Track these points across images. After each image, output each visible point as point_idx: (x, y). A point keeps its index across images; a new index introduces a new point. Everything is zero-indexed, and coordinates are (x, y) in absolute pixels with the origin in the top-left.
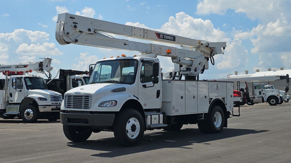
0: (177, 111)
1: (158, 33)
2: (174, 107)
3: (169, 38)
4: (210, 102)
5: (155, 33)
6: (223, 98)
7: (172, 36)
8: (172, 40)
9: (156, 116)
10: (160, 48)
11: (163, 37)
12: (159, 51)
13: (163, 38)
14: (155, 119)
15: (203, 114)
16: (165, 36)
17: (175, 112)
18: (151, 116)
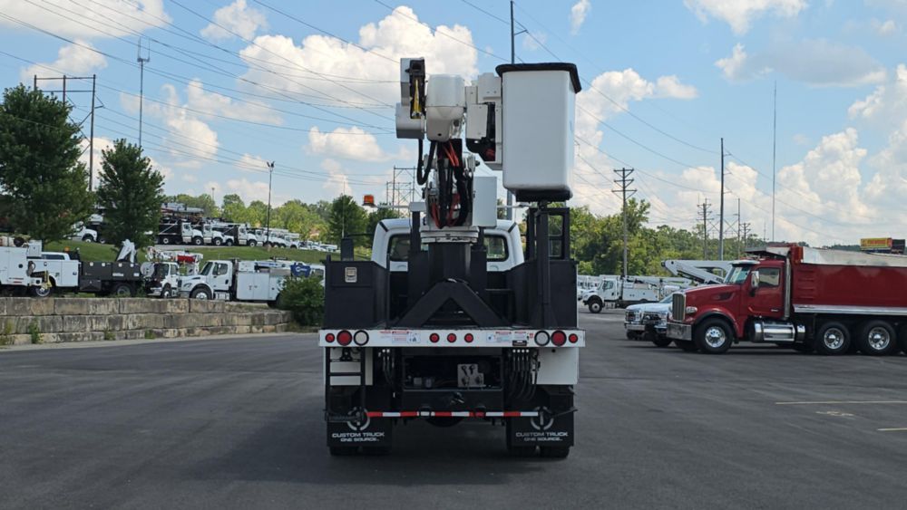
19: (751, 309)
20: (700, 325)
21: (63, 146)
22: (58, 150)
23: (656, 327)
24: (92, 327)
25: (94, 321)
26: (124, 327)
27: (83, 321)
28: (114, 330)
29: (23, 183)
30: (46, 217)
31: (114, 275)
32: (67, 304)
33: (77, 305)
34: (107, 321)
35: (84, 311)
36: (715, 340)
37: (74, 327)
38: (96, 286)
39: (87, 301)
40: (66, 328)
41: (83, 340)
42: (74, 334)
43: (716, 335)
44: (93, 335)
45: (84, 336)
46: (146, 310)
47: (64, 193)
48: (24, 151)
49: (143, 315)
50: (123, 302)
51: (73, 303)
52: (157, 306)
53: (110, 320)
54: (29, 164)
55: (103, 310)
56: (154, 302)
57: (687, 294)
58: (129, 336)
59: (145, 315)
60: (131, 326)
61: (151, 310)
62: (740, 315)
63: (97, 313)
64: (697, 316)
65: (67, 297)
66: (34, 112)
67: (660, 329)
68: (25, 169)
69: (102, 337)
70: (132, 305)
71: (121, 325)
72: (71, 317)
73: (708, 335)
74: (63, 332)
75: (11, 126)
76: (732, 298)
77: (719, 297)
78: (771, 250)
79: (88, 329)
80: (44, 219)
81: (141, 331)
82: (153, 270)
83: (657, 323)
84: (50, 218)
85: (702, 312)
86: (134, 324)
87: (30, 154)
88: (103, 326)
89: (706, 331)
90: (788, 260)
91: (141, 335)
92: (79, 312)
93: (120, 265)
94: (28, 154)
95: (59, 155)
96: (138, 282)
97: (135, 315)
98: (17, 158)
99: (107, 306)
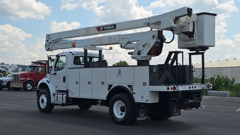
0: (73, 94)
1: (98, 27)
2: (70, 90)
3: (110, 27)
4: (109, 89)
5: (96, 28)
6: (130, 86)
7: (112, 25)
8: (113, 29)
9: (60, 95)
10: (101, 39)
11: (103, 28)
12: (100, 43)
13: (104, 30)
14: (60, 98)
15: (99, 100)
16: (104, 27)
17: (71, 94)
18: (57, 95)
19: (37, 78)
20: (25, 83)
23: (2, 84)
36: (29, 87)
43: (29, 86)
57: (20, 74)
62: (34, 80)
64: (24, 81)
67: (3, 85)
73: (27, 86)
76: (33, 75)
77: (29, 75)
78: (42, 62)
83: (2, 83)
85: (26, 79)
89: (27, 85)
90: (47, 65)
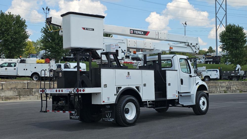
21: (241, 39)
22: (240, 40)
24: (220, 89)
25: (220, 88)
26: (232, 89)
27: (216, 88)
28: (228, 90)
29: (231, 50)
30: (237, 59)
31: (232, 75)
32: (211, 83)
33: (214, 83)
34: (225, 88)
35: (217, 85)
37: (213, 89)
38: (226, 78)
39: (218, 82)
40: (211, 90)
41: (216, 93)
42: (213, 91)
44: (220, 92)
45: (217, 92)
46: (240, 84)
47: (242, 52)
48: (230, 42)
49: (239, 86)
50: (231, 82)
51: (213, 83)
52: (244, 83)
53: (226, 87)
54: (232, 45)
55: (224, 84)
56: (243, 82)
58: (233, 92)
59: (240, 86)
60: (234, 89)
61: (242, 84)
63: (222, 85)
65: (212, 81)
66: (232, 31)
68: (231, 46)
69: (223, 92)
70: (234, 83)
71: (231, 89)
72: (212, 86)
74: (209, 91)
75: (227, 35)
79: (219, 90)
80: (237, 60)
81: (238, 90)
82: (244, 73)
84: (238, 59)
86: (235, 88)
87: (232, 42)
88: (224, 89)
91: (238, 92)
92: (215, 85)
93: (233, 72)
94: (231, 43)
95: (240, 42)
96: (239, 76)
97: (236, 86)
98: (228, 44)
99: (226, 83)
